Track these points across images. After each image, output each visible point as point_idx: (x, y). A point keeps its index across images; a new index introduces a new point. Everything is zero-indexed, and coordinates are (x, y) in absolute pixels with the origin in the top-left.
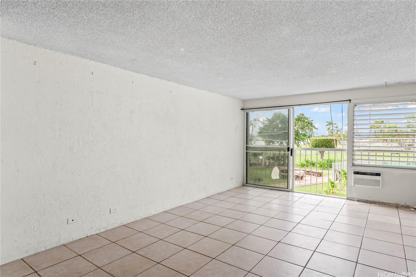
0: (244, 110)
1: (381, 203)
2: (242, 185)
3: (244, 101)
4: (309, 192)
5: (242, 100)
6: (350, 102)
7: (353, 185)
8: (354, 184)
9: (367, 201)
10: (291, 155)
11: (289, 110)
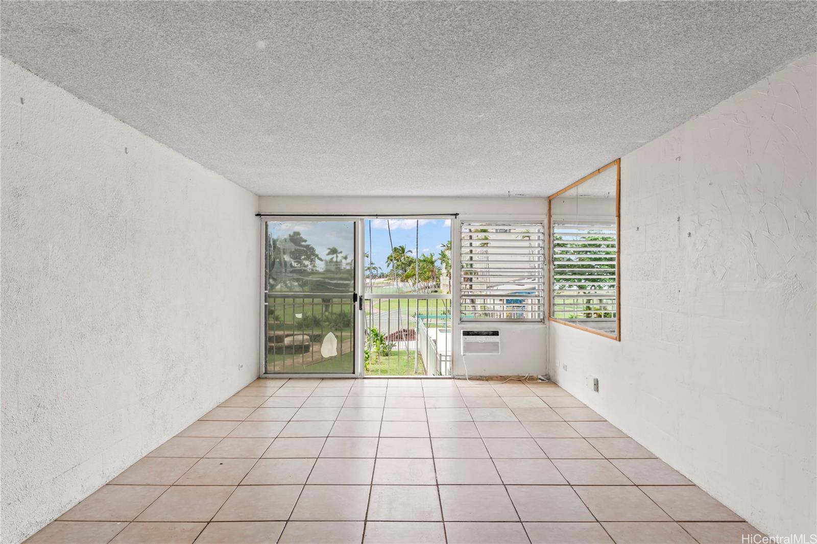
0: (262, 217)
1: (499, 377)
2: (255, 379)
3: (260, 197)
4: (393, 375)
5: (257, 195)
6: (456, 218)
7: (462, 354)
8: (465, 351)
9: (481, 377)
10: (361, 309)
11: (355, 223)
